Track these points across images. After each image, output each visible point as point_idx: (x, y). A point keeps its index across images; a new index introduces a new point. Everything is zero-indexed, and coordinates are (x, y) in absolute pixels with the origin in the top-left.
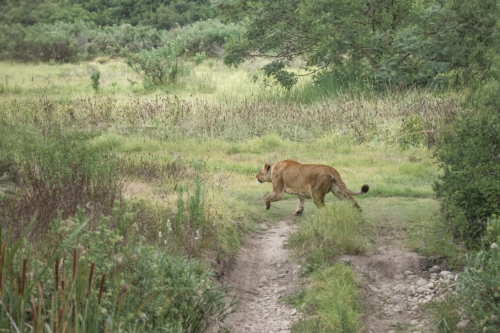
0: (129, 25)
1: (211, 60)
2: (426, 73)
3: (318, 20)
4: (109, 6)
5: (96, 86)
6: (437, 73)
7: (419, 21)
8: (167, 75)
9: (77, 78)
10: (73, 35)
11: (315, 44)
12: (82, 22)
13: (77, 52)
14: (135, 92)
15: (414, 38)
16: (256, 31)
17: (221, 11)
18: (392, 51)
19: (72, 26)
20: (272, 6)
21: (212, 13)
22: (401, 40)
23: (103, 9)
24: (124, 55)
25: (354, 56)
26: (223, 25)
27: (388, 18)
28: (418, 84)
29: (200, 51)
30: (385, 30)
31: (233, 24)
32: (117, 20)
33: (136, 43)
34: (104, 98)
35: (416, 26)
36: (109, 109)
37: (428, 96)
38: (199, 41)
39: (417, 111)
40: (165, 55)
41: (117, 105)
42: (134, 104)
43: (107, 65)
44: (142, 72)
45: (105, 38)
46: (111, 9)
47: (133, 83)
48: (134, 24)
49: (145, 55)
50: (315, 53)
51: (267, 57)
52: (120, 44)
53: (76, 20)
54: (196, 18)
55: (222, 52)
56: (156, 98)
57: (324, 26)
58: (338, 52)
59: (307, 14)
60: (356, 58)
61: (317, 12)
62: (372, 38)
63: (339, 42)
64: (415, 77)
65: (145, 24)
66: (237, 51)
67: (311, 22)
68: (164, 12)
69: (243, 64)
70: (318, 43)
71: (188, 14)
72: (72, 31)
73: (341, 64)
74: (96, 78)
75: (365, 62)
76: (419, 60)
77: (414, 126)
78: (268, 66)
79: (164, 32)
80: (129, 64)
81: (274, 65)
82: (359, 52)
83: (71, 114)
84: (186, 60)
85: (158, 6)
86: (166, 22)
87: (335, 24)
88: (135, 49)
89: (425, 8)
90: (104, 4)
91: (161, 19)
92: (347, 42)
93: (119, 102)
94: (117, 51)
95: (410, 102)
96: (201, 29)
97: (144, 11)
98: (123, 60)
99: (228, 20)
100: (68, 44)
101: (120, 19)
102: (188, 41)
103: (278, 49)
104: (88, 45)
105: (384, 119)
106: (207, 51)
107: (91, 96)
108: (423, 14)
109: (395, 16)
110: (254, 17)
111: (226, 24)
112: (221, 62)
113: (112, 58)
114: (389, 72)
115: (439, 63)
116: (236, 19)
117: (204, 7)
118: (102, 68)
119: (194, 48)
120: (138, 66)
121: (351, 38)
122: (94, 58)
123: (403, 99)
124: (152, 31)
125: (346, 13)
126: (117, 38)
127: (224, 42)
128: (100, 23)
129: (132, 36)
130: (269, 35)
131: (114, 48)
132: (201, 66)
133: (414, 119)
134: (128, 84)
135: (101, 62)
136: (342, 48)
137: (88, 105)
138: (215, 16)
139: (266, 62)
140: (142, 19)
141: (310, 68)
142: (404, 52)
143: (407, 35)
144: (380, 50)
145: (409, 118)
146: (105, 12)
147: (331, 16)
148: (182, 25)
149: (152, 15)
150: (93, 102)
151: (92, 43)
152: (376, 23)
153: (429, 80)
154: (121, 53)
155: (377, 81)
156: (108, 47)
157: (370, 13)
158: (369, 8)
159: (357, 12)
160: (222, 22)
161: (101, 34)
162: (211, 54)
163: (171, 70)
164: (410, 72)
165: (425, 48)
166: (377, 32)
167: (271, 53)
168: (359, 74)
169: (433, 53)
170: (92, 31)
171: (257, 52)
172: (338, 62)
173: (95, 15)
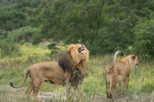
1: (27, 43)
2: (112, 47)
3: (69, 26)
6: (116, 47)
7: (107, 25)
8: (10, 50)
11: (68, 35)
15: (106, 32)
16: (44, 31)
17: (31, 23)
18: (97, 38)
20: (51, 20)
21: (27, 24)
22: (101, 33)
25: (82, 40)
26: (32, 29)
27: (95, 24)
28: (109, 52)
29: (22, 39)
30: (94, 29)
31: (35, 28)
35: (106, 28)
38: (23, 35)
40: (8, 41)
49: (1, 42)
50: (68, 39)
51: (49, 41)
54: (21, 26)
55: (32, 40)
56: (5, 60)
57: (71, 28)
58: (76, 39)
59: (65, 23)
61: (68, 22)
62: (89, 33)
63: (77, 35)
64: (107, 49)
65: (1, 29)
66: (37, 39)
67: (66, 26)
68: (9, 23)
69: (40, 45)
71: (18, 24)
75: (87, 43)
76: (109, 42)
78: (49, 45)
79: (9, 32)
81: (52, 45)
82: (84, 39)
84: (17, 44)
85: (6, 21)
86: (10, 28)
87: (75, 27)
89: (109, 20)
91: (8, 26)
92: (80, 35)
95: (106, 59)
96: (23, 30)
97: (1, 23)
99: (34, 26)
102: (18, 35)
103: (53, 38)
105: (96, 67)
106: (25, 39)
108: (109, 22)
109: (98, 24)
110: (44, 25)
111: (33, 28)
112: (31, 44)
114: (97, 47)
115: (117, 43)
116: (37, 26)
117: (24, 21)
119: (20, 38)
121: (81, 33)
123: (103, 58)
124: (4, 32)
125: (79, 22)
127: (32, 35)
130: (50, 32)
132: (23, 46)
136: (78, 37)
138: (29, 25)
139: (48, 43)
141: (66, 46)
142: (102, 39)
143: (103, 31)
144: (93, 38)
147: (74, 24)
148: (16, 29)
149: (4, 24)
152: (91, 26)
153: (113, 50)
155: (92, 51)
157: (88, 22)
158: (88, 20)
159: (83, 22)
160: (31, 27)
162: (27, 40)
163: (11, 48)
164: (106, 47)
165: (110, 36)
166: (91, 30)
167: (51, 40)
169: (114, 38)
171: (45, 40)
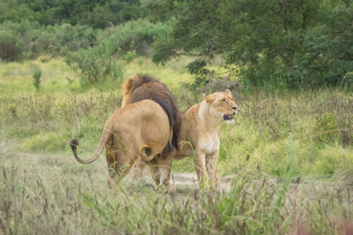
0: (69, 25)
1: (141, 59)
2: (336, 71)
3: (237, 20)
4: (52, 6)
5: (37, 84)
6: (346, 72)
7: (327, 20)
8: (101, 73)
9: (21, 77)
10: (19, 34)
11: (234, 43)
12: (28, 22)
13: (22, 51)
14: (73, 90)
15: (323, 37)
16: (181, 30)
17: (150, 11)
18: (303, 49)
19: (18, 26)
20: (196, 6)
21: (142, 13)
22: (311, 39)
23: (46, 9)
24: (64, 54)
25: (268, 55)
26: (152, 25)
27: (298, 18)
28: (329, 83)
29: (131, 49)
30: (296, 29)
31: (160, 23)
32: (58, 20)
33: (74, 42)
34: (44, 97)
35: (324, 26)
36: (49, 107)
37: (340, 94)
38: (131, 40)
39: (330, 110)
40: (100, 53)
41: (56, 103)
42: (71, 102)
43: (48, 64)
44: (80, 71)
45: (48, 37)
46: (53, 9)
47: (71, 82)
48: (74, 24)
49: (82, 55)
50: (233, 52)
51: (191, 55)
52: (61, 43)
53: (22, 20)
54: (128, 18)
55: (151, 51)
56: (91, 96)
57: (241, 26)
58: (254, 51)
59: (227, 14)
60: (270, 56)
61: (236, 11)
62: (285, 37)
63: (255, 41)
64: (326, 75)
65: (83, 24)
66: (164, 50)
67: (231, 21)
68: (99, 12)
69: (170, 62)
70: (237, 42)
71: (121, 14)
72: (19, 31)
73: (256, 62)
74: (37, 77)
75: (279, 60)
76: (329, 59)
77: (329, 124)
78: (191, 64)
79: (100, 31)
80: (68, 62)
81: (197, 63)
82: (273, 51)
83: (13, 112)
84: (118, 59)
85: (94, 6)
86: (101, 21)
87: (251, 23)
88: (74, 48)
89: (332, 8)
90: (48, 4)
91: (97, 18)
92: (262, 41)
93: (58, 100)
94: (58, 50)
95: (322, 101)
96: (132, 28)
97: (82, 11)
98: (62, 59)
99: (156, 20)
100: (14, 43)
101: (61, 18)
102: (120, 40)
103: (201, 48)
104: (32, 44)
105: (297, 116)
106: (137, 50)
107: (33, 94)
108: (330, 13)
109: (305, 16)
110: (180, 17)
111: (154, 23)
112: (149, 61)
113: (53, 57)
114: (301, 70)
115: (347, 62)
116: (163, 19)
117: (135, 7)
118: (44, 67)
119: (126, 46)
120: (76, 64)
121: (266, 38)
122: (37, 56)
123: (315, 97)
124: (89, 31)
125: (262, 13)
126: (58, 37)
127: (152, 41)
128: (44, 22)
129: (72, 35)
130: (193, 34)
131: (56, 47)
132: (132, 65)
133: (328, 117)
134: (66, 82)
135: (43, 61)
136: (257, 47)
137: (29, 103)
138: (145, 16)
139: (189, 60)
140: (80, 19)
141: (229, 66)
142: (314, 51)
143: (316, 34)
144: (292, 49)
145: (323, 116)
146: (48, 11)
147: (248, 16)
148: (115, 24)
149: (90, 14)
150: (34, 100)
151: (36, 42)
152: (288, 23)
153: (339, 79)
154: (61, 52)
155: (290, 79)
156: (51, 46)
157: (282, 13)
158: (281, 8)
159: (271, 12)
160: (151, 21)
161: (44, 33)
162: (141, 52)
163: (105, 69)
164: (321, 71)
165: (333, 47)
166: (289, 32)
167: (194, 51)
168: (273, 72)
169: (341, 52)
170: (36, 31)
171: (182, 51)
172: (254, 60)
173: (39, 14)
